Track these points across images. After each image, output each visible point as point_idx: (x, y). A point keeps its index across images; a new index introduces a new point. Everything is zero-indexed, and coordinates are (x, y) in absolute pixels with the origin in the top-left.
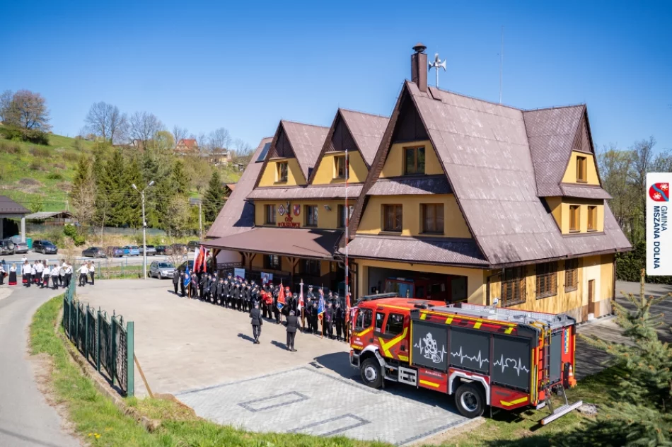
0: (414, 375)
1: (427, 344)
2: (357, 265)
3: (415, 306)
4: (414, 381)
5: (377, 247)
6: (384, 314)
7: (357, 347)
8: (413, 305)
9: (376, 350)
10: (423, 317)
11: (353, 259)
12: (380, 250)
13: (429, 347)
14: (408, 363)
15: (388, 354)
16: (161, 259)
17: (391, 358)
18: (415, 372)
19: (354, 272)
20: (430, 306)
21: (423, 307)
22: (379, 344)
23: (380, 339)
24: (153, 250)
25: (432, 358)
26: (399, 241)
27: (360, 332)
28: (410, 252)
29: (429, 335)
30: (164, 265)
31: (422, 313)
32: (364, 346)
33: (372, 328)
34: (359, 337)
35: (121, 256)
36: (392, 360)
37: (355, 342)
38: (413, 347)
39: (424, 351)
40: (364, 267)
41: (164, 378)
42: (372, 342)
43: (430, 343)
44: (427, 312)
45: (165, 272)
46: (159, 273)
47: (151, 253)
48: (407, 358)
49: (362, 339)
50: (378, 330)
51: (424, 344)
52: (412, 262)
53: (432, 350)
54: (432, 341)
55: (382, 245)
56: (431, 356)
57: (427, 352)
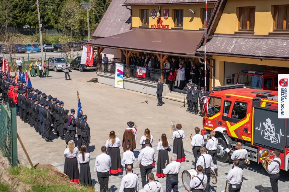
0: (255, 153)
1: (267, 128)
2: (214, 60)
3: (257, 96)
4: (255, 157)
5: (231, 45)
6: (231, 102)
7: (208, 128)
8: (255, 95)
9: (224, 131)
10: (263, 105)
11: (212, 56)
12: (233, 48)
13: (268, 130)
14: (250, 142)
15: (234, 135)
16: (57, 55)
17: (236, 138)
18: (256, 150)
19: (212, 67)
20: (271, 96)
21: (264, 97)
22: (226, 126)
23: (227, 122)
24: (51, 47)
25: (271, 139)
26: (251, 40)
27: (211, 116)
28: (260, 49)
29: (269, 120)
30: (59, 61)
31: (263, 102)
32: (214, 128)
33: (220, 113)
34: (210, 120)
35: (24, 52)
36: (237, 139)
37: (207, 124)
38: (254, 130)
39: (263, 133)
40: (220, 62)
41: (54, 152)
42: (220, 124)
43: (269, 127)
44: (267, 101)
45: (60, 66)
46: (55, 66)
47: (50, 49)
48: (250, 138)
49: (213, 122)
50: (226, 115)
51: (263, 128)
52: (261, 58)
53: (271, 133)
54: (271, 125)
55: (236, 43)
56: (269, 138)
57: (266, 134)
